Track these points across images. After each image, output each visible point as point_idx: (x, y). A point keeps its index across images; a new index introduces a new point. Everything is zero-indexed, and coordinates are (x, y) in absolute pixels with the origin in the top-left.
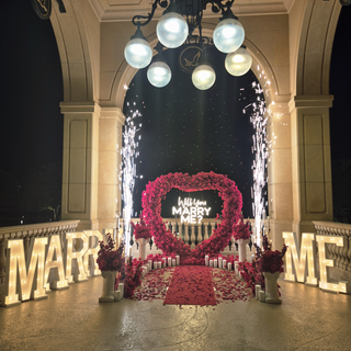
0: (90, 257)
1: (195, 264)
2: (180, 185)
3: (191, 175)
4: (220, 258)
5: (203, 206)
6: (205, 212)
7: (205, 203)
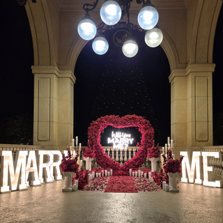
0: (54, 168)
1: (123, 175)
2: (114, 123)
3: (121, 117)
4: (139, 171)
5: (128, 138)
6: (129, 142)
7: (130, 136)
